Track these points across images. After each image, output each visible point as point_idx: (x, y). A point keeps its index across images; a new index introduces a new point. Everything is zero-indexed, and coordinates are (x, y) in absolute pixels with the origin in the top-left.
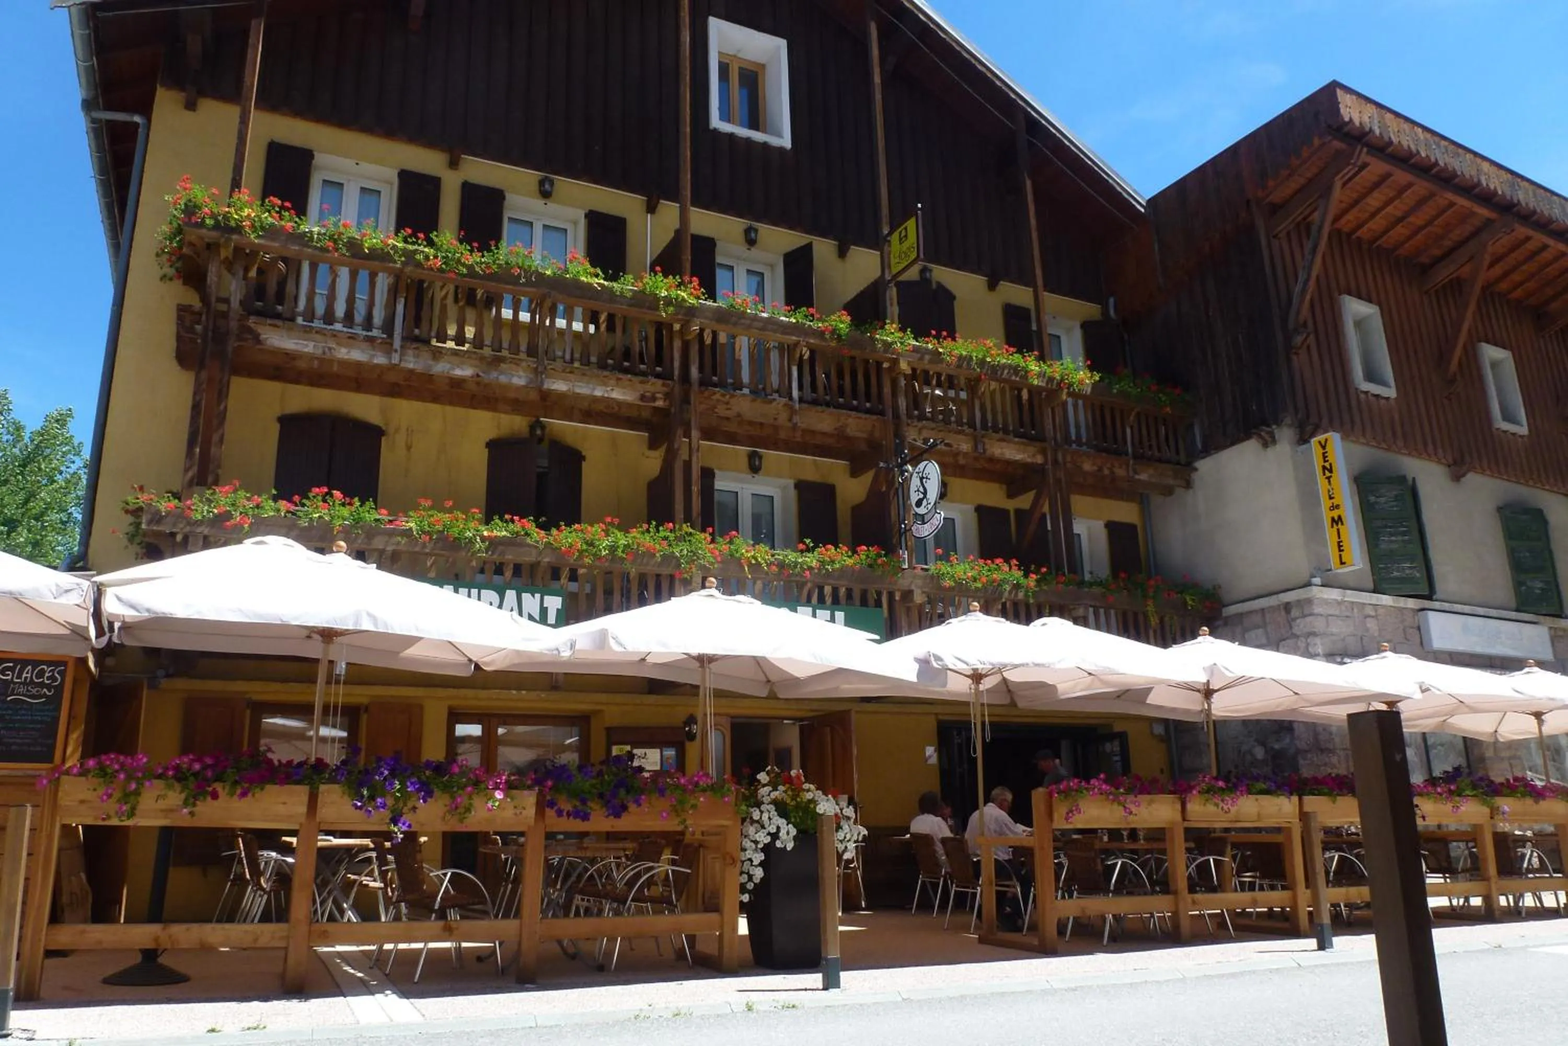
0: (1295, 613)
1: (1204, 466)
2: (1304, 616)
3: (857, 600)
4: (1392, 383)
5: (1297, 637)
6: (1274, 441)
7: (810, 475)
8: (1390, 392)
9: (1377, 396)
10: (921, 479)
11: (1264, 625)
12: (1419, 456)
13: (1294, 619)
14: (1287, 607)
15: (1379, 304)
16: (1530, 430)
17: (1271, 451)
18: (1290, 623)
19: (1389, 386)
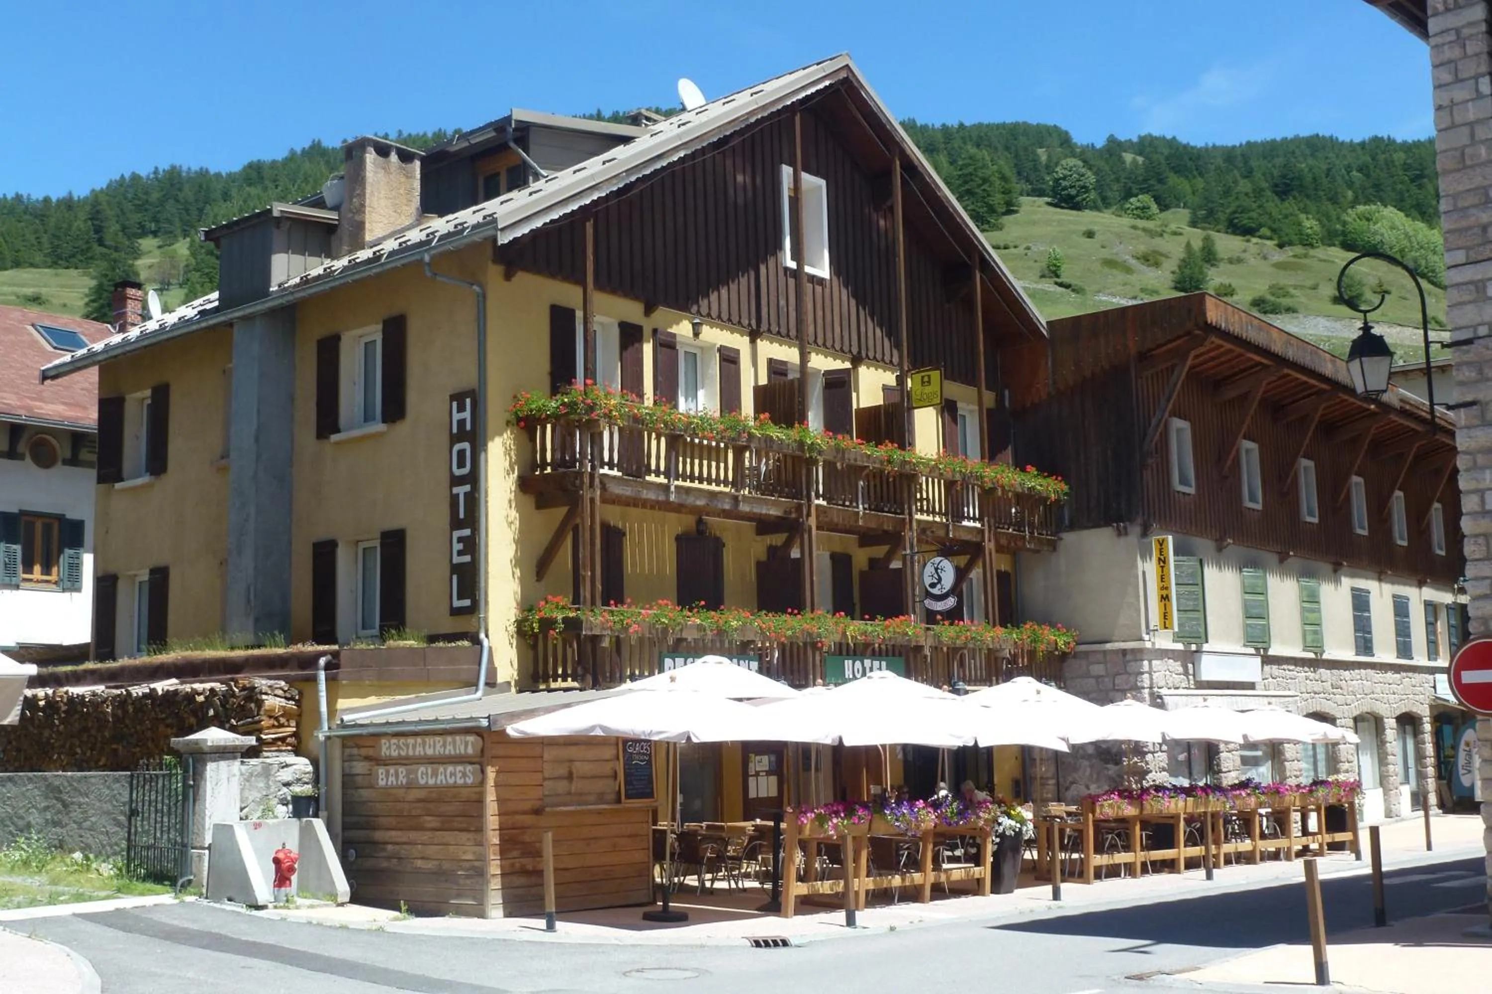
0: (1129, 657)
1: (1069, 538)
2: (1136, 660)
3: (890, 653)
4: (1193, 483)
5: (1130, 674)
6: (1126, 534)
7: (838, 549)
8: (1191, 490)
9: (1184, 494)
10: (936, 569)
11: (1105, 663)
12: (1202, 536)
13: (1129, 661)
14: (1124, 652)
15: (1190, 420)
16: (1263, 506)
17: (1123, 540)
18: (1126, 663)
19: (1190, 486)
